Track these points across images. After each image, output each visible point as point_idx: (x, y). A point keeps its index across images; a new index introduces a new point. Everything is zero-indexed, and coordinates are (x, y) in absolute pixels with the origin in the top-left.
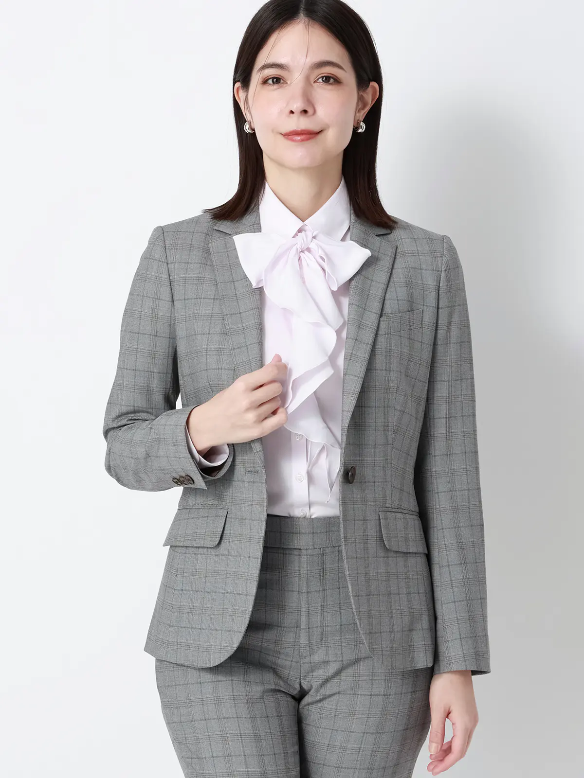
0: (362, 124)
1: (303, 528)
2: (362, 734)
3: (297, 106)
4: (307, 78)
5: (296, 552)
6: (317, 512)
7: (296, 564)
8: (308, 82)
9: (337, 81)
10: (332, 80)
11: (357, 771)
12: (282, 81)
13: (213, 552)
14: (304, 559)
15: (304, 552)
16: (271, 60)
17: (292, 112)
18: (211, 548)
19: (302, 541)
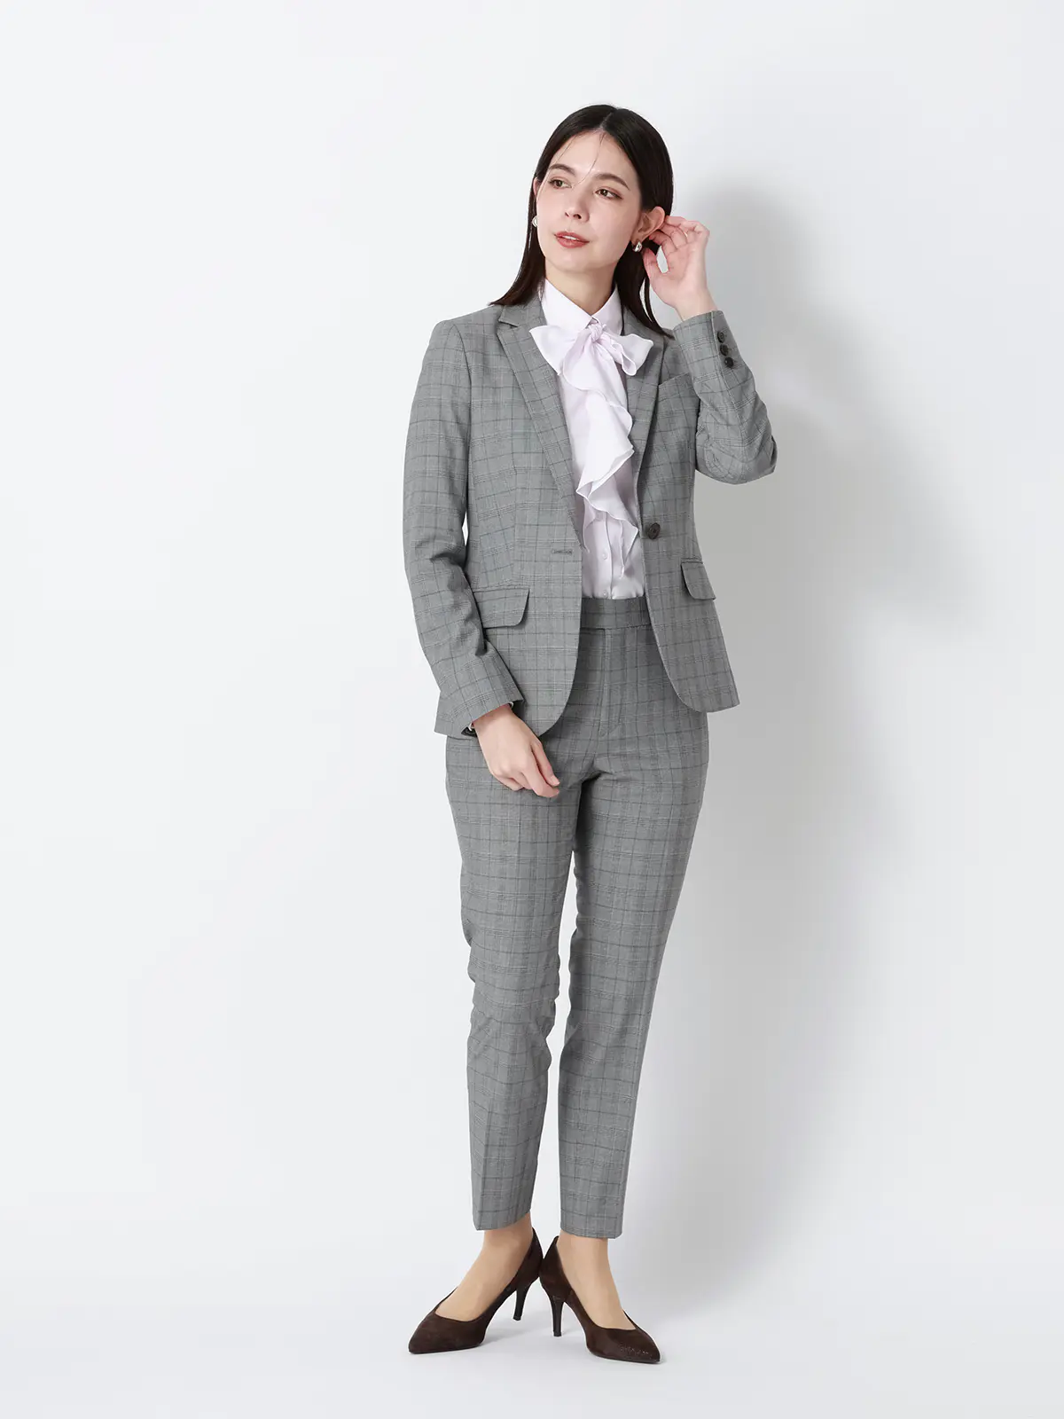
0: (639, 244)
1: (607, 609)
2: (670, 807)
3: (572, 209)
4: (591, 185)
5: (601, 632)
6: (616, 594)
7: (601, 644)
8: (589, 192)
9: (617, 196)
10: (609, 195)
11: (667, 843)
12: (564, 185)
13: (516, 632)
14: (608, 638)
15: (608, 632)
16: (561, 162)
17: (566, 214)
18: (512, 627)
19: (607, 621)
